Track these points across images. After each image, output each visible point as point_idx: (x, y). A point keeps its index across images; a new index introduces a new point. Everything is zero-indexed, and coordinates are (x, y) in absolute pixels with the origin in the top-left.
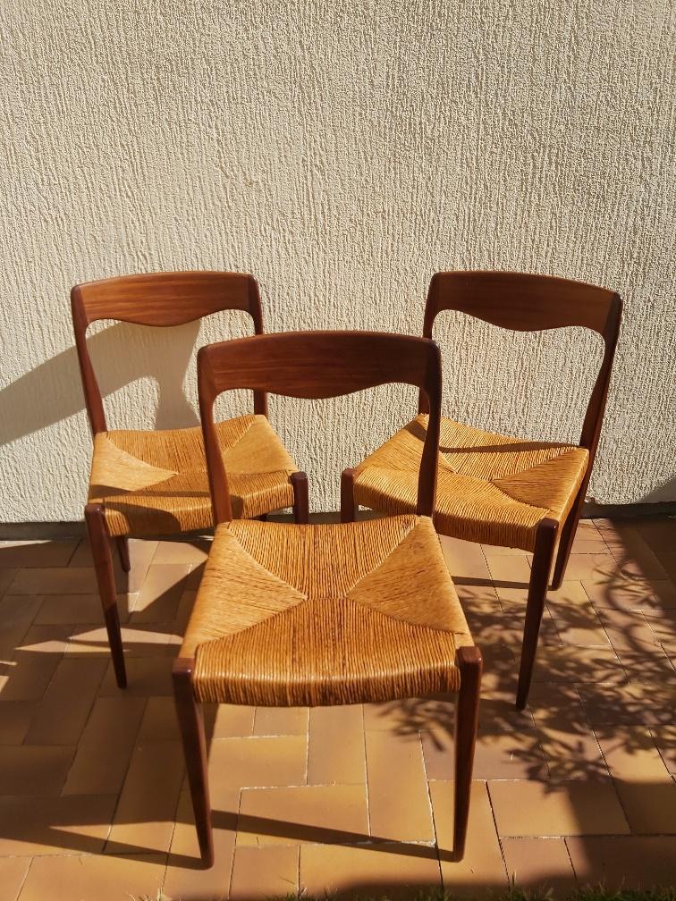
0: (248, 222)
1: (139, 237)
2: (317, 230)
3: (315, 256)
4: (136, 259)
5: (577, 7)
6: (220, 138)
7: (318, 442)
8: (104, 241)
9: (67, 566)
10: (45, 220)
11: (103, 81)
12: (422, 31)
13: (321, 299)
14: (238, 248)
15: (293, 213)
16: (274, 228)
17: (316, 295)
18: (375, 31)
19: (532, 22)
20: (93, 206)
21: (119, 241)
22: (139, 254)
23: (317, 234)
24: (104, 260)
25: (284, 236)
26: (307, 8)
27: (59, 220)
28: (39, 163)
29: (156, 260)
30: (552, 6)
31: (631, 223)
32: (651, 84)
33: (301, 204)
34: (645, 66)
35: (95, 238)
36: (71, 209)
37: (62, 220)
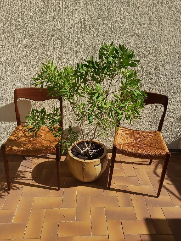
5: (148, 29)
6: (59, 56)
8: (27, 79)
9: (12, 162)
10: (13, 74)
11: (30, 40)
12: (110, 33)
18: (99, 32)
19: (137, 32)
20: (25, 71)
26: (82, 26)
28: (12, 59)
30: (142, 29)
31: (159, 81)
32: (165, 48)
34: (164, 44)
36: (19, 71)
37: (17, 73)
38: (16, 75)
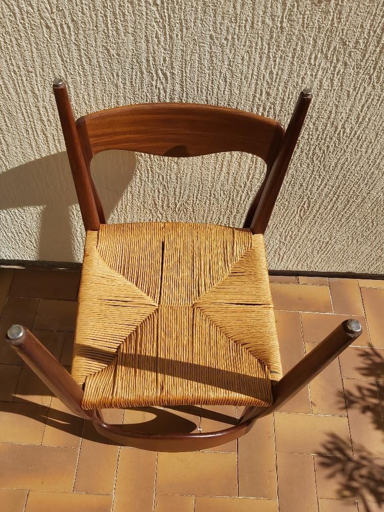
0: (299, 48)
1: (161, 54)
2: (376, 64)
3: (362, 90)
4: (155, 78)
8: (118, 55)
10: (48, 27)
13: (348, 131)
14: (277, 74)
15: (357, 42)
16: (326, 57)
17: (343, 127)
20: (109, 14)
21: (137, 56)
22: (160, 72)
23: (374, 69)
24: (118, 75)
25: (335, 67)
27: (65, 26)
29: (178, 79)
33: (372, 34)
35: (108, 51)
36: (80, 14)
37: (69, 27)
38: (64, 33)
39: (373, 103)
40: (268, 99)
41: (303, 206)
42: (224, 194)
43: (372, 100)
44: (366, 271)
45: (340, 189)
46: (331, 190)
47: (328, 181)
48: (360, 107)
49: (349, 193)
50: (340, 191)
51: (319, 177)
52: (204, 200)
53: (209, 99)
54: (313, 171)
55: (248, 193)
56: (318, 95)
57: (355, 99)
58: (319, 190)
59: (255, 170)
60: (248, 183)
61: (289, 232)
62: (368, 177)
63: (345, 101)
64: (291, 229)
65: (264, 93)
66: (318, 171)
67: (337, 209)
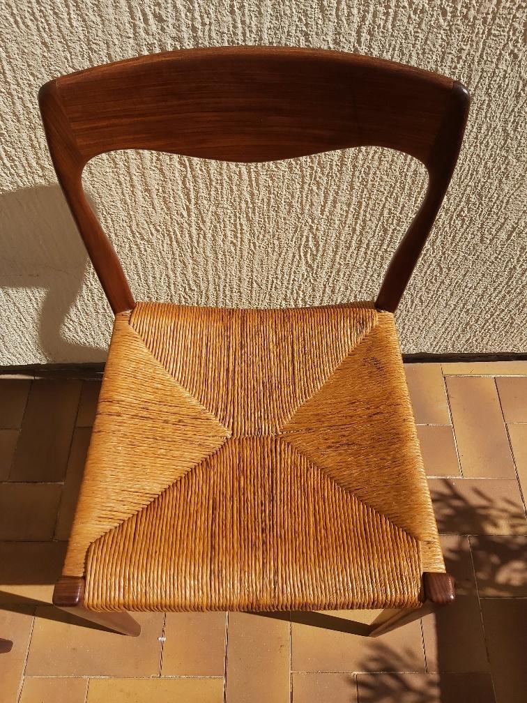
7: (301, 293)
39: (378, 21)
40: (163, 29)
41: (306, 246)
42: (158, 231)
43: (375, 15)
44: (450, 350)
45: (363, 207)
46: (347, 212)
47: (337, 193)
48: (354, 34)
49: (382, 214)
50: (365, 211)
51: (318, 188)
52: (127, 246)
53: (47, 40)
54: (303, 177)
55: (199, 227)
56: (260, 13)
57: (337, 16)
58: (326, 213)
59: (195, 181)
60: (192, 207)
61: (297, 293)
62: (409, 180)
63: (320, 22)
64: (300, 287)
65: (151, 17)
66: (311, 175)
67: (368, 245)
